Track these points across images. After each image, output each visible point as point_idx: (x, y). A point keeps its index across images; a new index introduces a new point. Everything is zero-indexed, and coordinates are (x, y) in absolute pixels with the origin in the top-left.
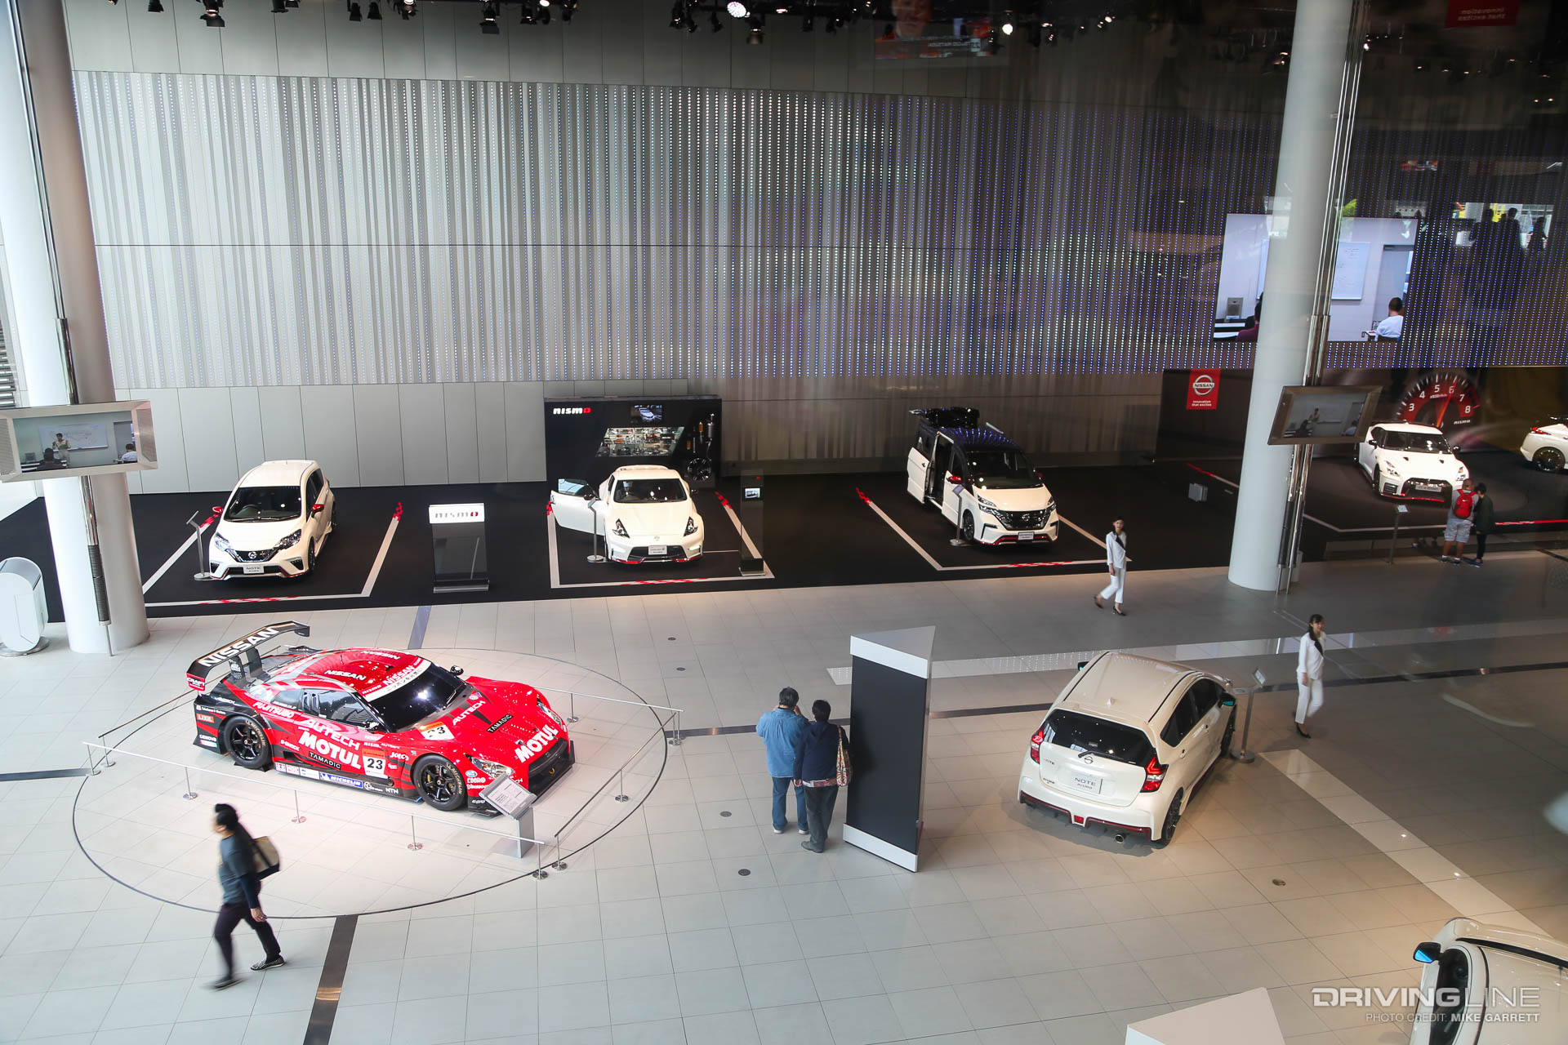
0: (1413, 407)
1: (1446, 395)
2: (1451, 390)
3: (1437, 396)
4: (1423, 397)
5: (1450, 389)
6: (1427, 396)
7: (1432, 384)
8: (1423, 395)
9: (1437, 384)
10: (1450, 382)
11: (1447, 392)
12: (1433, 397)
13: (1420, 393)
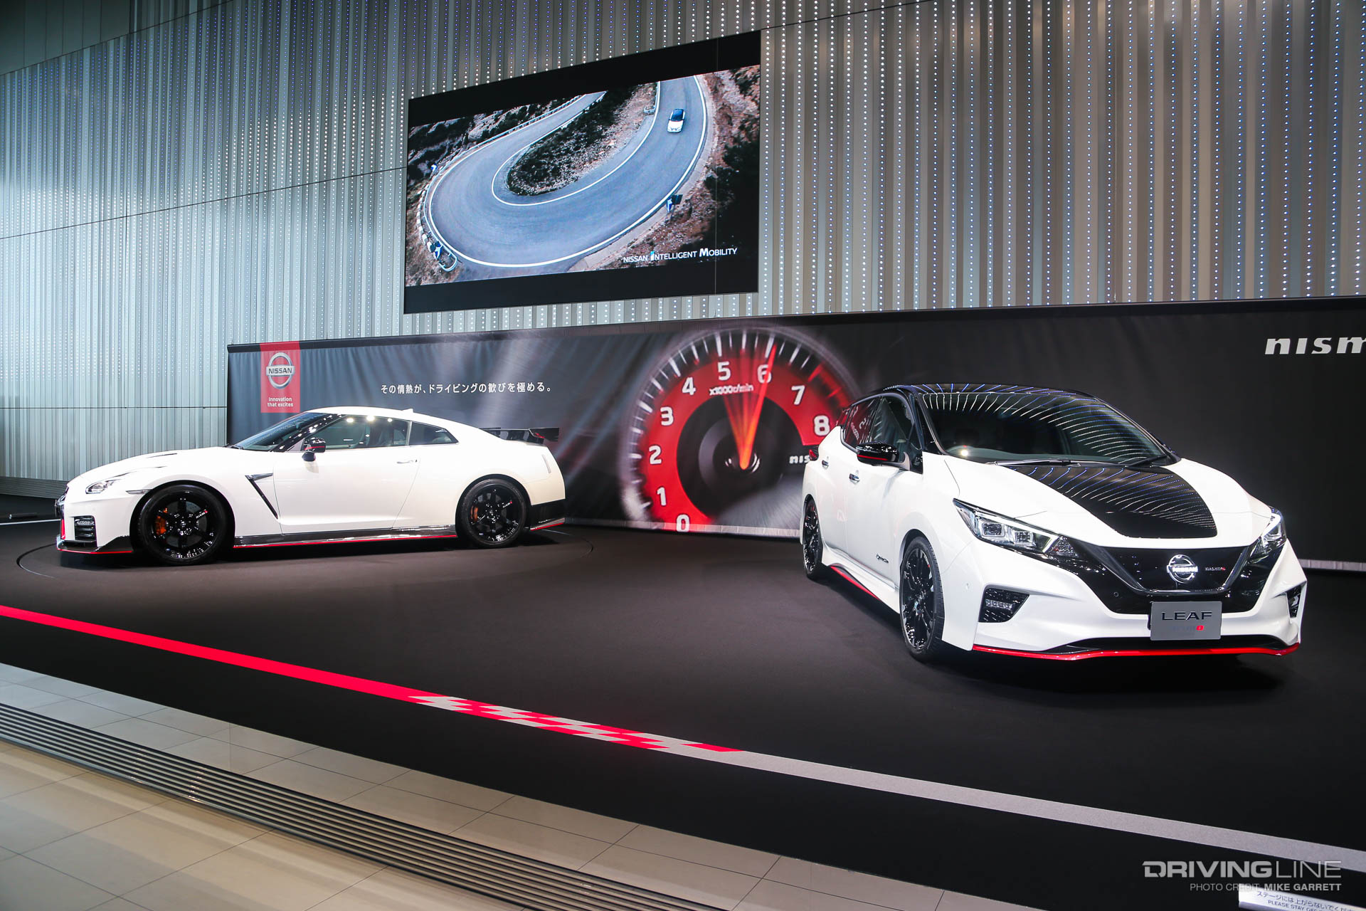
0: (670, 415)
1: (750, 388)
2: (763, 374)
3: (729, 390)
4: (692, 391)
5: (760, 373)
6: (702, 386)
7: (709, 358)
8: (689, 387)
9: (722, 360)
10: (754, 355)
11: (752, 379)
12: (718, 391)
13: (681, 381)
